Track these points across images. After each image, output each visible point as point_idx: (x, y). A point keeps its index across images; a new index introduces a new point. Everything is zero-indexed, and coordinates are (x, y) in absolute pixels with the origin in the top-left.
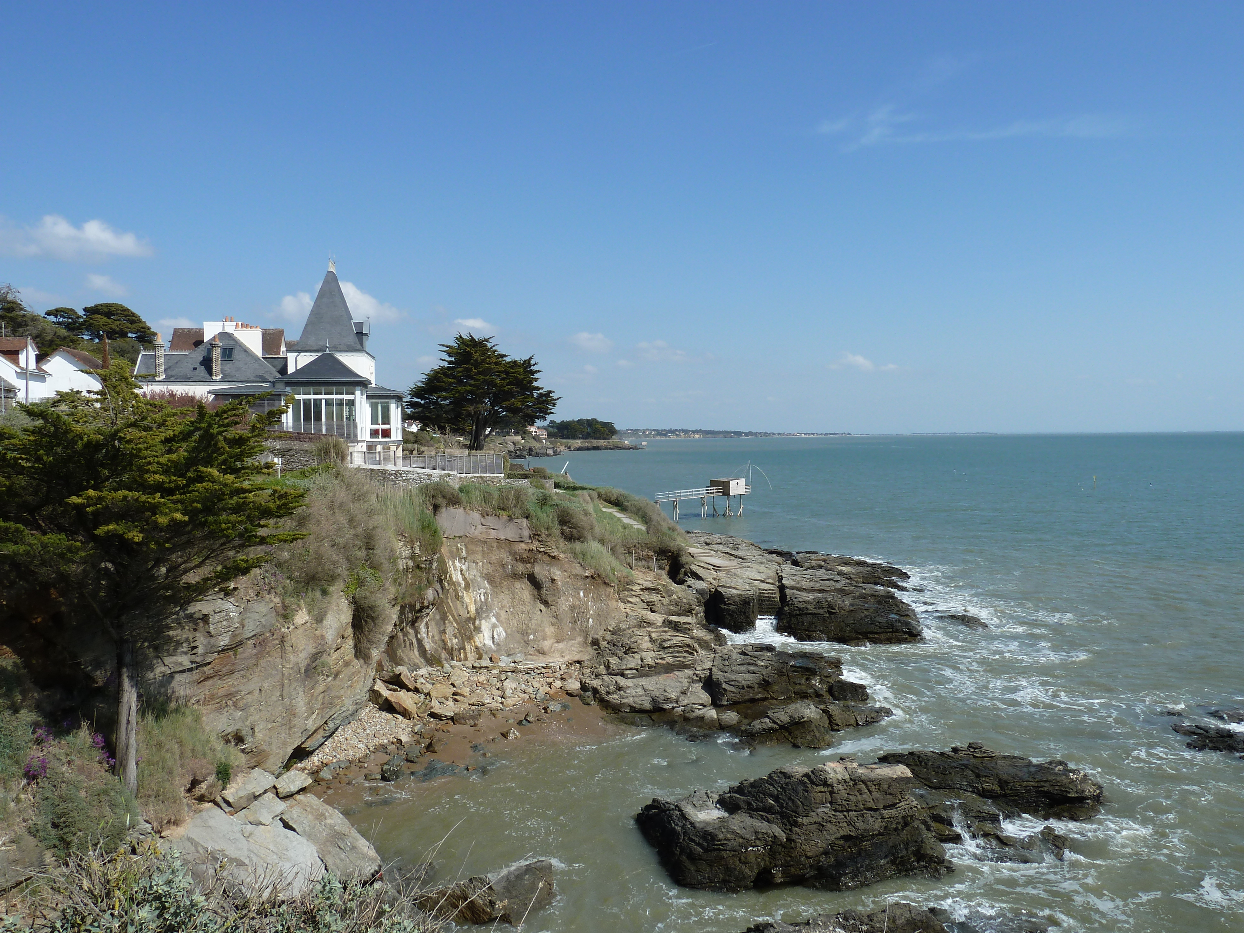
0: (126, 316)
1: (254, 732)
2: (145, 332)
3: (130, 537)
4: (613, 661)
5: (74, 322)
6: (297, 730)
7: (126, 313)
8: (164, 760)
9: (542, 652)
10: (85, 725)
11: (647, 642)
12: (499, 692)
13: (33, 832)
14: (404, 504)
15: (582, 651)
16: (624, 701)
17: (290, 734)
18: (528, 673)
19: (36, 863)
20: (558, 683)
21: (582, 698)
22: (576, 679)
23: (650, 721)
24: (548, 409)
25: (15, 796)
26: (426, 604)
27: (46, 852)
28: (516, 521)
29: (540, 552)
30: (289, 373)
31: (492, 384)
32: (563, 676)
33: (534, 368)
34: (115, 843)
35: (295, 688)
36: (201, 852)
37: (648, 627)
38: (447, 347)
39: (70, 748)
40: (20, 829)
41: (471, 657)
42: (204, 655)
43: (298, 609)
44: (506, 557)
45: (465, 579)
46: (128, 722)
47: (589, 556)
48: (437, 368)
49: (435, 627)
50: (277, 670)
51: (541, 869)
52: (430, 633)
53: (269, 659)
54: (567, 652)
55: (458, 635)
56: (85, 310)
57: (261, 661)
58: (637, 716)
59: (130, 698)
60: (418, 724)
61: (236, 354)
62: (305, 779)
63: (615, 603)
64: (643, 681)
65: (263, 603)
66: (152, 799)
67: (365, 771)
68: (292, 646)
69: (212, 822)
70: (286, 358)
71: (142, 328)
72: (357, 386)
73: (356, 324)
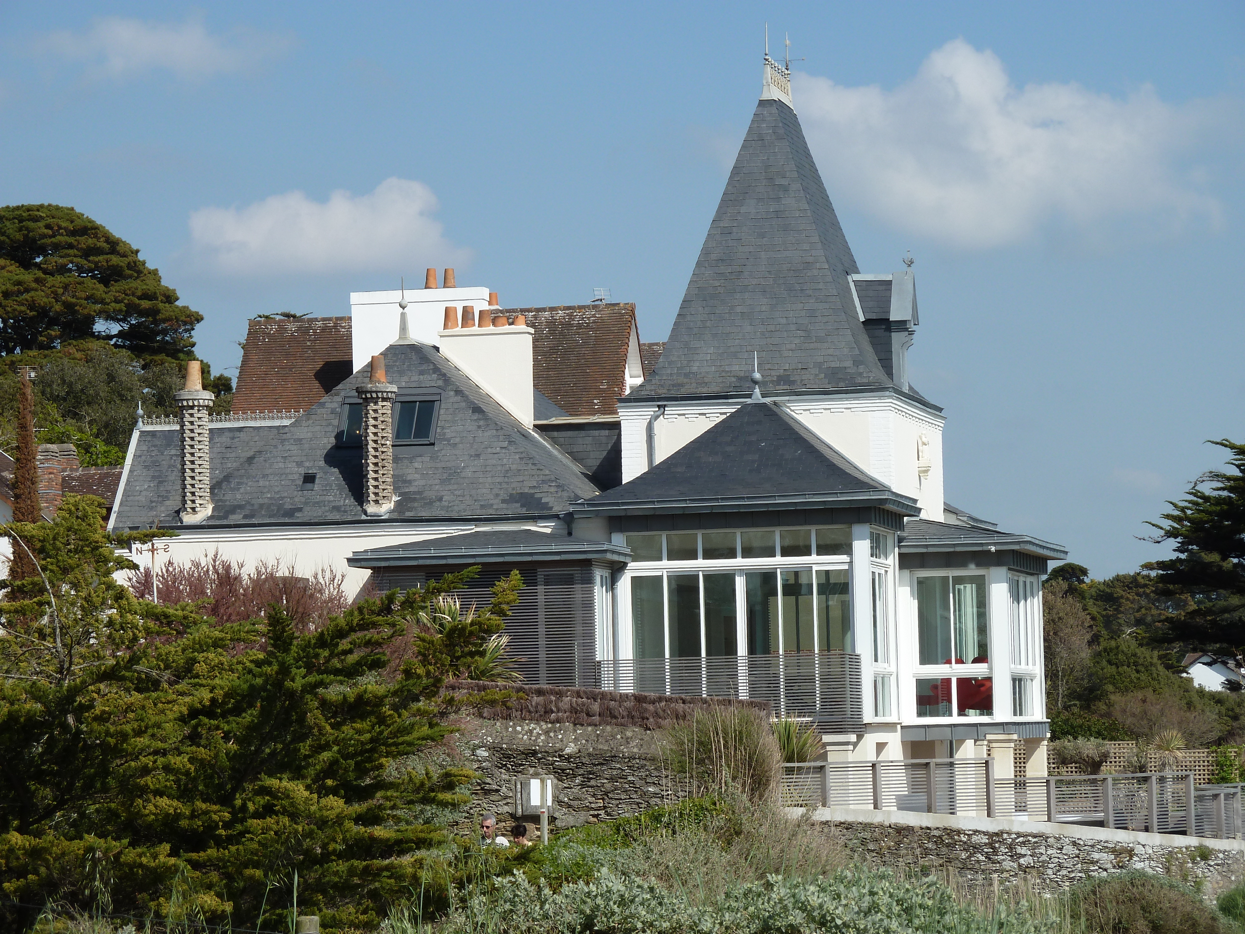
0: (88, 253)
2: (153, 312)
30: (624, 481)
61: (448, 421)
70: (616, 426)
71: (145, 296)
72: (860, 521)
73: (864, 287)
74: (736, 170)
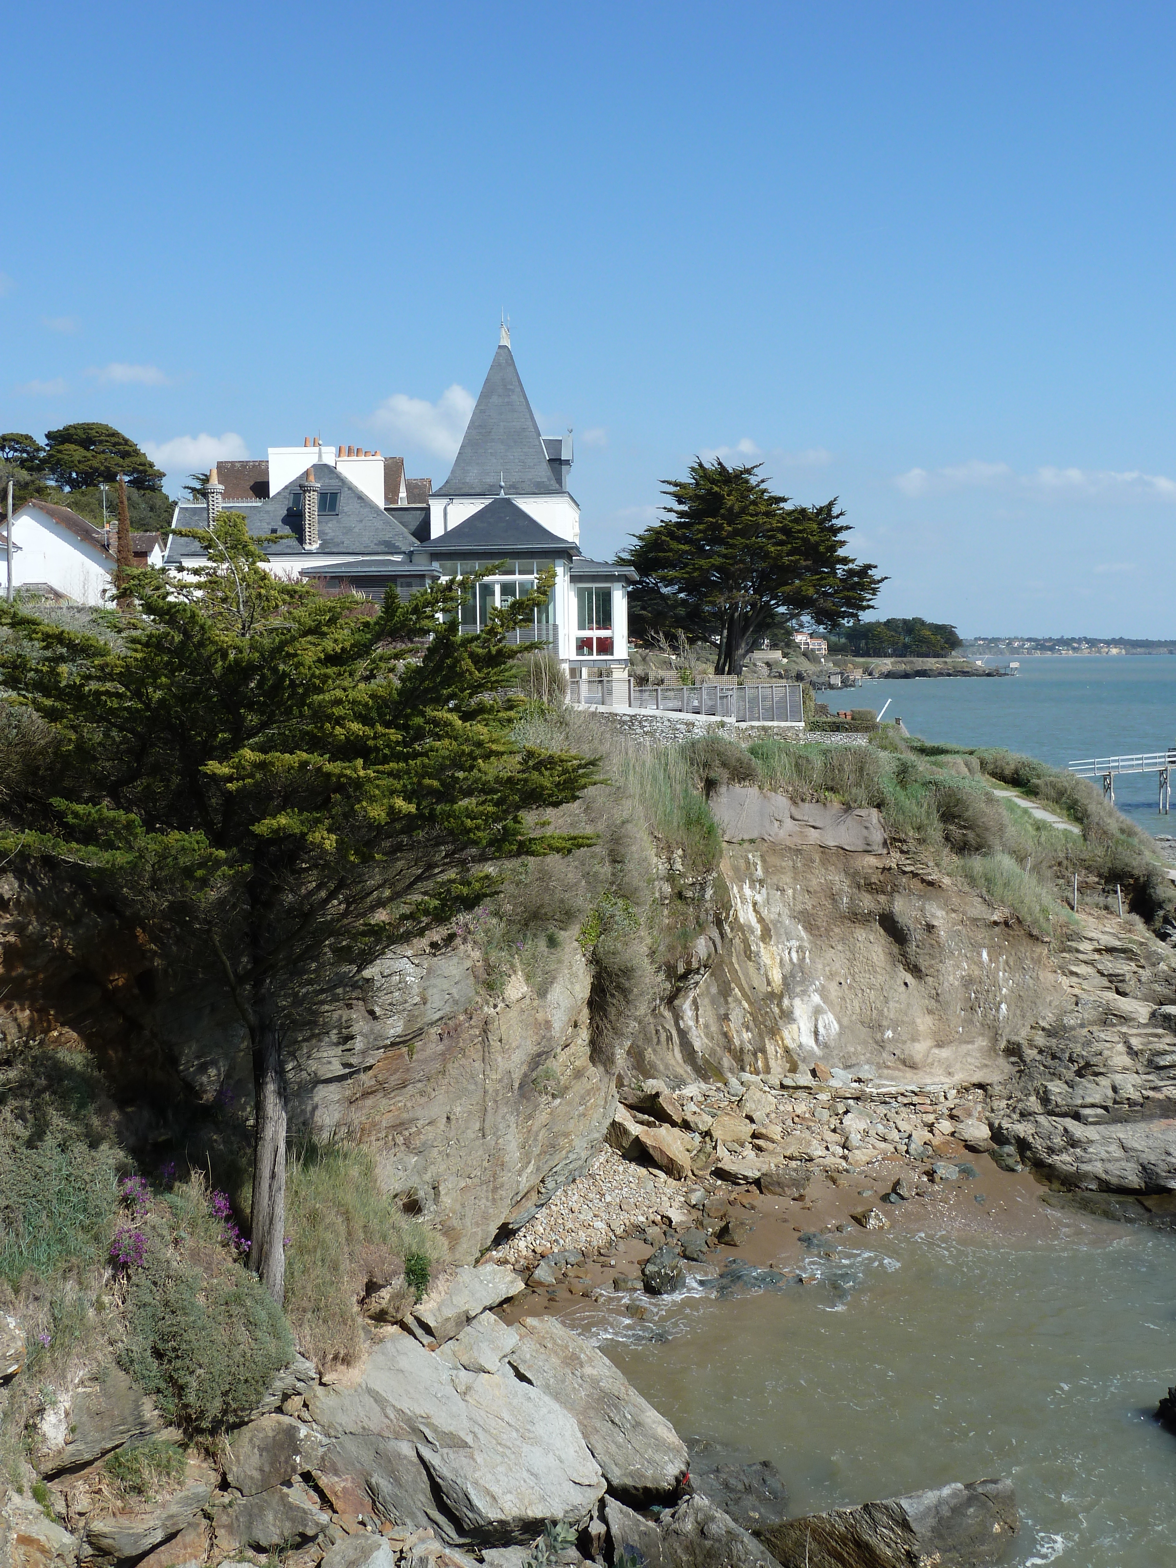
0: (114, 445)
1: (437, 1194)
2: (145, 471)
3: (318, 841)
4: (1056, 1088)
5: (32, 459)
6: (506, 1194)
7: (114, 440)
8: (322, 1243)
9: (910, 1065)
10: (197, 1177)
11: (1120, 1054)
12: (836, 1137)
13: (124, 1363)
14: (655, 778)
15: (986, 1066)
16: (1085, 1167)
17: (494, 1199)
18: (885, 1103)
19: (130, 1419)
20: (946, 1126)
21: (996, 1157)
22: (979, 1119)
23: (1142, 1211)
24: (863, 599)
25: (94, 1298)
26: (695, 965)
27: (145, 1399)
28: (858, 812)
29: (904, 873)
30: (434, 537)
31: (759, 553)
32: (954, 1112)
33: (838, 522)
34: (258, 1393)
35: (503, 1118)
36: (392, 1416)
37: (1121, 1024)
38: (676, 485)
39: (175, 1215)
40: (104, 1356)
41: (778, 1066)
42: (364, 1052)
43: (511, 972)
44: (839, 881)
45: (761, 920)
46: (273, 1176)
47: (1000, 882)
48: (657, 524)
49: (709, 1008)
50: (476, 1083)
51: (996, 1497)
52: (701, 1020)
53: (463, 1061)
54: (958, 1066)
55: (751, 1024)
56: (49, 436)
57: (450, 1066)
58: (1113, 1198)
59: (276, 1132)
60: (695, 1190)
61: (345, 503)
62: (512, 1282)
63: (1051, 976)
64: (1120, 1131)
65: (455, 960)
66: (309, 1315)
67: (612, 1274)
68: (500, 1041)
69: (403, 1363)
70: (427, 510)
71: (140, 465)
72: (560, 558)
73: (548, 442)
74: (487, 380)
